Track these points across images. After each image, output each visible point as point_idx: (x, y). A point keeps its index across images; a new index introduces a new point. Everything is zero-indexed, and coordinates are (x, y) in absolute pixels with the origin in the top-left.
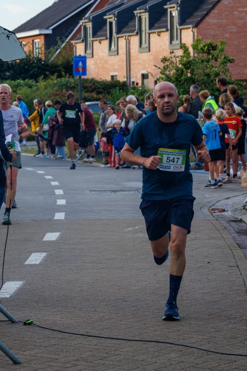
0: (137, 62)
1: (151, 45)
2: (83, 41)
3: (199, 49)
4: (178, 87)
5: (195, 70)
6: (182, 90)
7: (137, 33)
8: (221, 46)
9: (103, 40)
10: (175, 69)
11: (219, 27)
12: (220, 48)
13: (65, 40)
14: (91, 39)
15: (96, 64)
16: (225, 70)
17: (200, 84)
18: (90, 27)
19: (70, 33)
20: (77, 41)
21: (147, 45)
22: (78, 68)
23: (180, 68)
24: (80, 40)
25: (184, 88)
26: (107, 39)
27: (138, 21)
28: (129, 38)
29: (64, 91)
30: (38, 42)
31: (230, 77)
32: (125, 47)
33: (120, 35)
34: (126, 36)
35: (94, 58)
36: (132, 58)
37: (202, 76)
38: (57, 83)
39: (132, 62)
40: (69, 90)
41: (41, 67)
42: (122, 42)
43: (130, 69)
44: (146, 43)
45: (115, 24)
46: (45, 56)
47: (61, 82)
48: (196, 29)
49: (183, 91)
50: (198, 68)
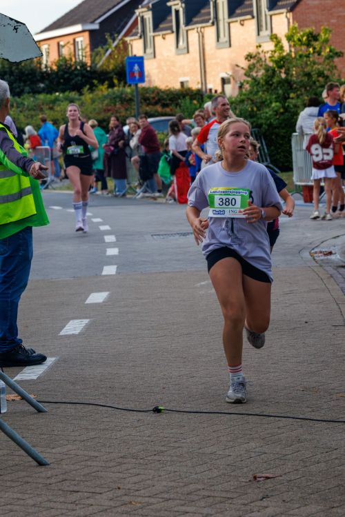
0: (214, 61)
1: (232, 39)
2: (141, 37)
3: (296, 39)
4: (270, 92)
5: (291, 69)
6: (274, 97)
7: (213, 24)
8: (325, 35)
9: (168, 34)
10: (265, 69)
11: (323, 11)
12: (323, 37)
13: (118, 36)
14: (152, 34)
15: (159, 67)
16: (332, 67)
17: (298, 87)
18: (149, 19)
19: (123, 27)
20: (133, 38)
21: (227, 39)
22: (133, 73)
23: (271, 67)
24: (136, 35)
25: (278, 94)
26: (173, 32)
27: (213, 7)
28: (202, 30)
29: (118, 105)
30: (81, 41)
31: (339, 76)
32: (197, 43)
33: (190, 27)
34: (198, 28)
35: (156, 59)
36: (207, 57)
37: (300, 77)
38: (108, 94)
39: (208, 62)
40: (125, 103)
41: (87, 74)
42: (193, 36)
43: (205, 72)
44: (225, 36)
45: (183, 13)
46: (91, 60)
47: (114, 93)
48: (291, 14)
49: (276, 98)
50: (294, 66)
